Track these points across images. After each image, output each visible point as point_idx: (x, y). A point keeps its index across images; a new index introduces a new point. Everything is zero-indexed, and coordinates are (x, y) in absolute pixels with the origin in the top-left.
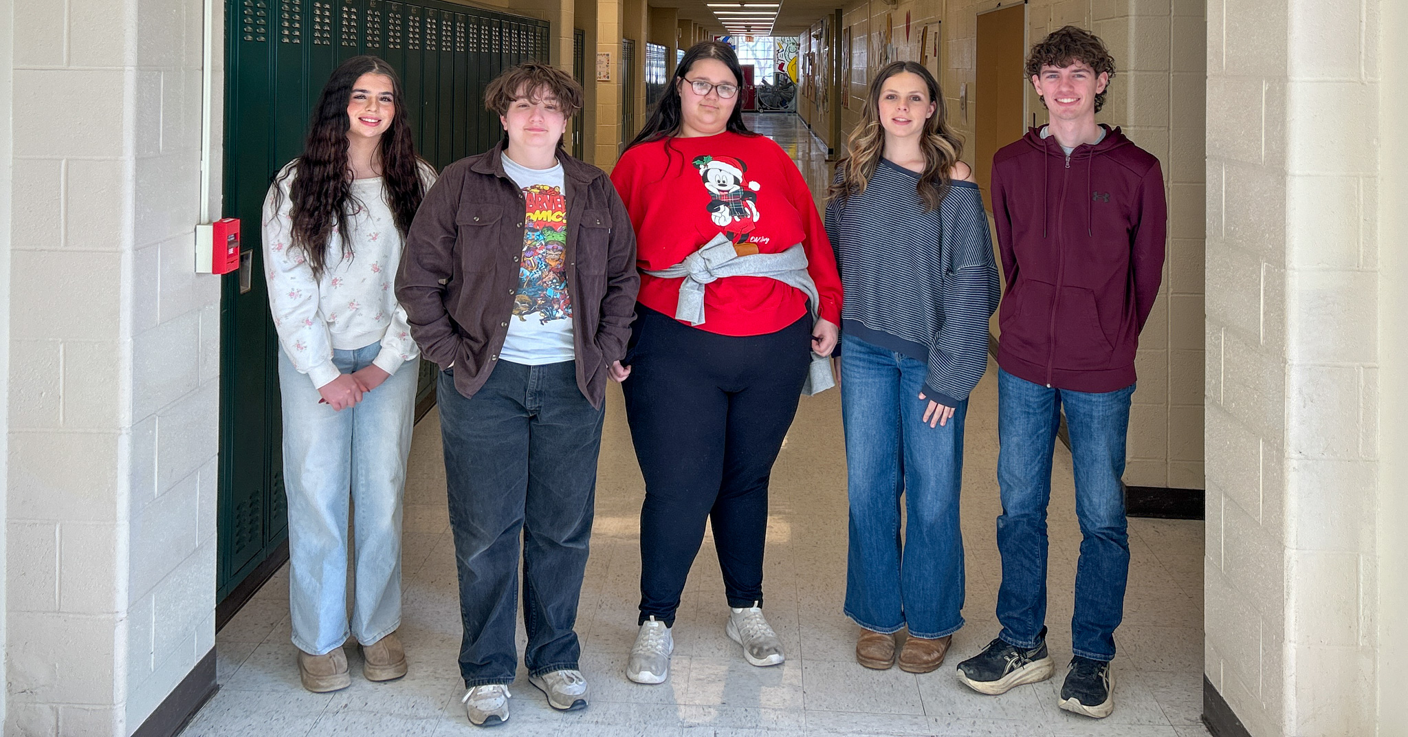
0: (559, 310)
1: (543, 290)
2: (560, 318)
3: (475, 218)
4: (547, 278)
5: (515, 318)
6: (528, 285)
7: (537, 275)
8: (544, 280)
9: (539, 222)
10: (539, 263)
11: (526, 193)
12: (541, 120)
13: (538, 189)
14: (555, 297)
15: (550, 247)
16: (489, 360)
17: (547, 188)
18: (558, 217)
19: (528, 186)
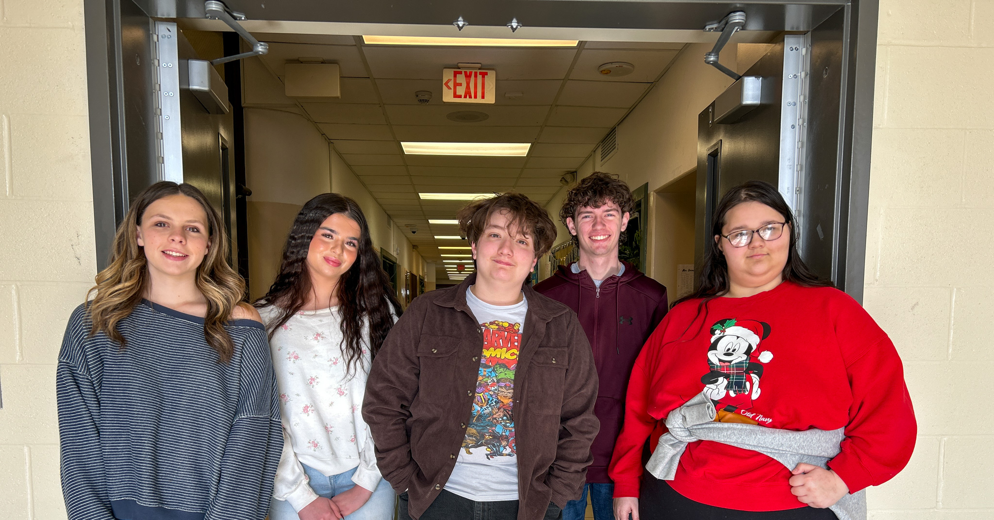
0: (507, 447)
1: (492, 427)
2: (507, 455)
3: (433, 350)
4: (497, 414)
5: (463, 451)
6: (478, 420)
7: (487, 411)
8: (495, 416)
9: (491, 359)
10: (489, 399)
11: (484, 329)
12: (510, 253)
13: (497, 325)
14: (504, 434)
15: (503, 384)
16: (433, 488)
17: (506, 325)
18: (513, 354)
19: (488, 320)
